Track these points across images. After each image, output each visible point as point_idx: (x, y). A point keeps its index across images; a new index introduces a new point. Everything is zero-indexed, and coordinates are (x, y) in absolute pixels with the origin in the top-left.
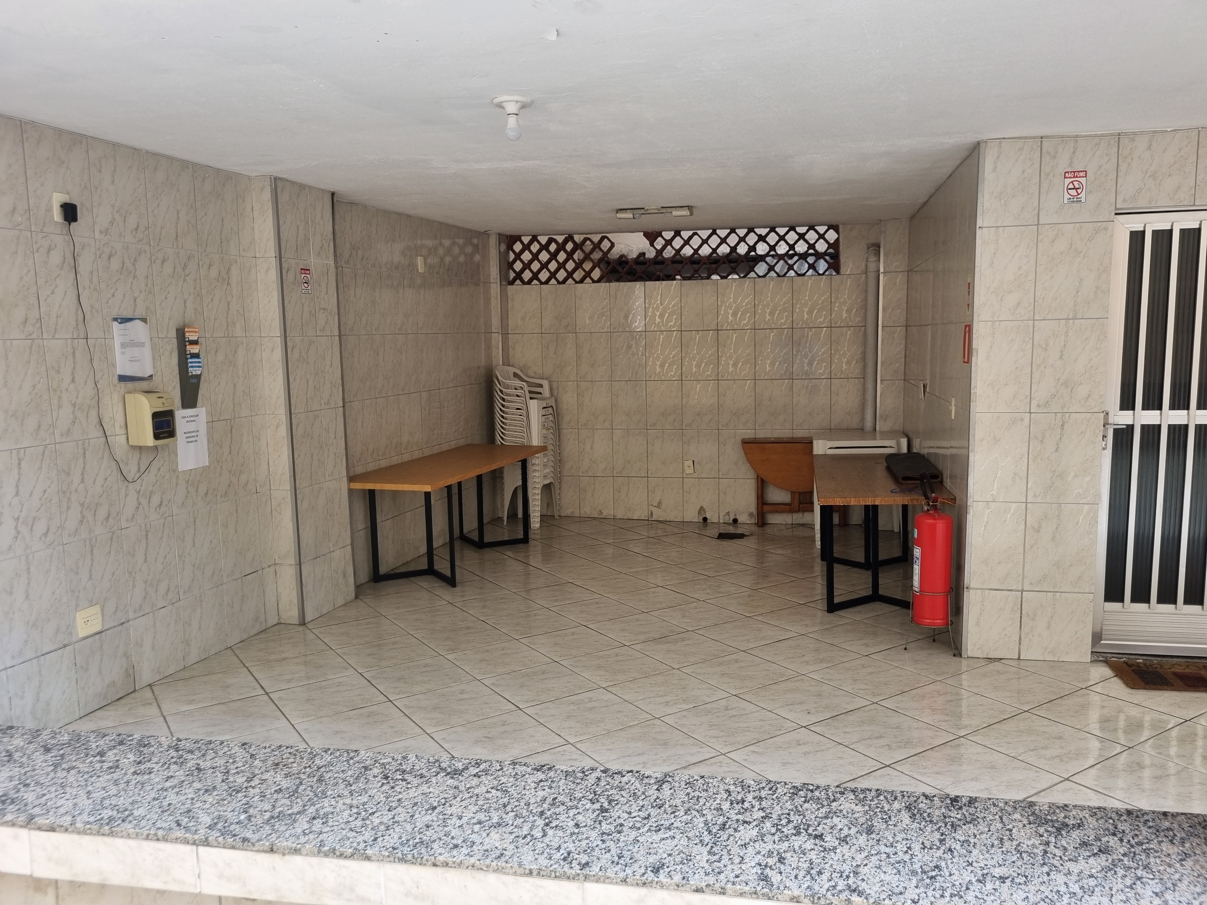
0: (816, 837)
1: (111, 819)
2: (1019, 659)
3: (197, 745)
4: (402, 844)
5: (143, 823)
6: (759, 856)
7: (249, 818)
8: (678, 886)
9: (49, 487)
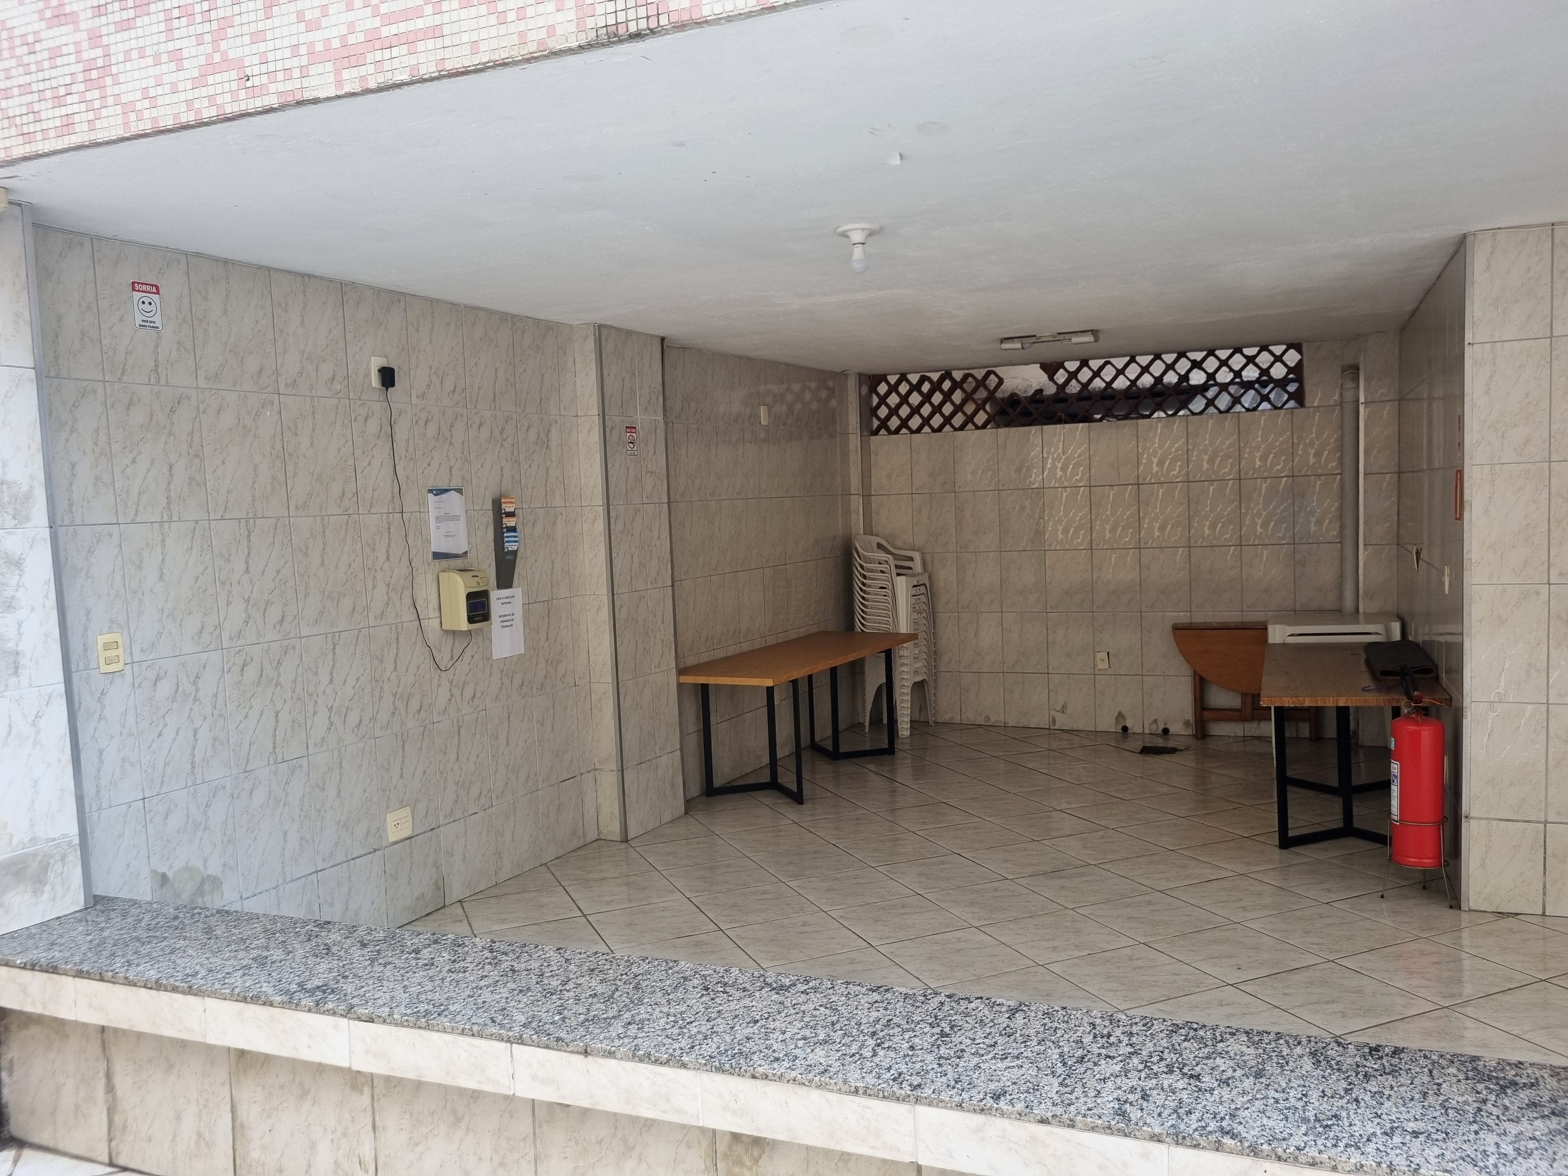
0: (1192, 1076)
1: (427, 1013)
2: (1544, 914)
3: (511, 948)
4: (720, 1053)
5: (459, 1018)
6: (1119, 1092)
7: (564, 1019)
8: (1020, 1115)
9: (363, 675)
